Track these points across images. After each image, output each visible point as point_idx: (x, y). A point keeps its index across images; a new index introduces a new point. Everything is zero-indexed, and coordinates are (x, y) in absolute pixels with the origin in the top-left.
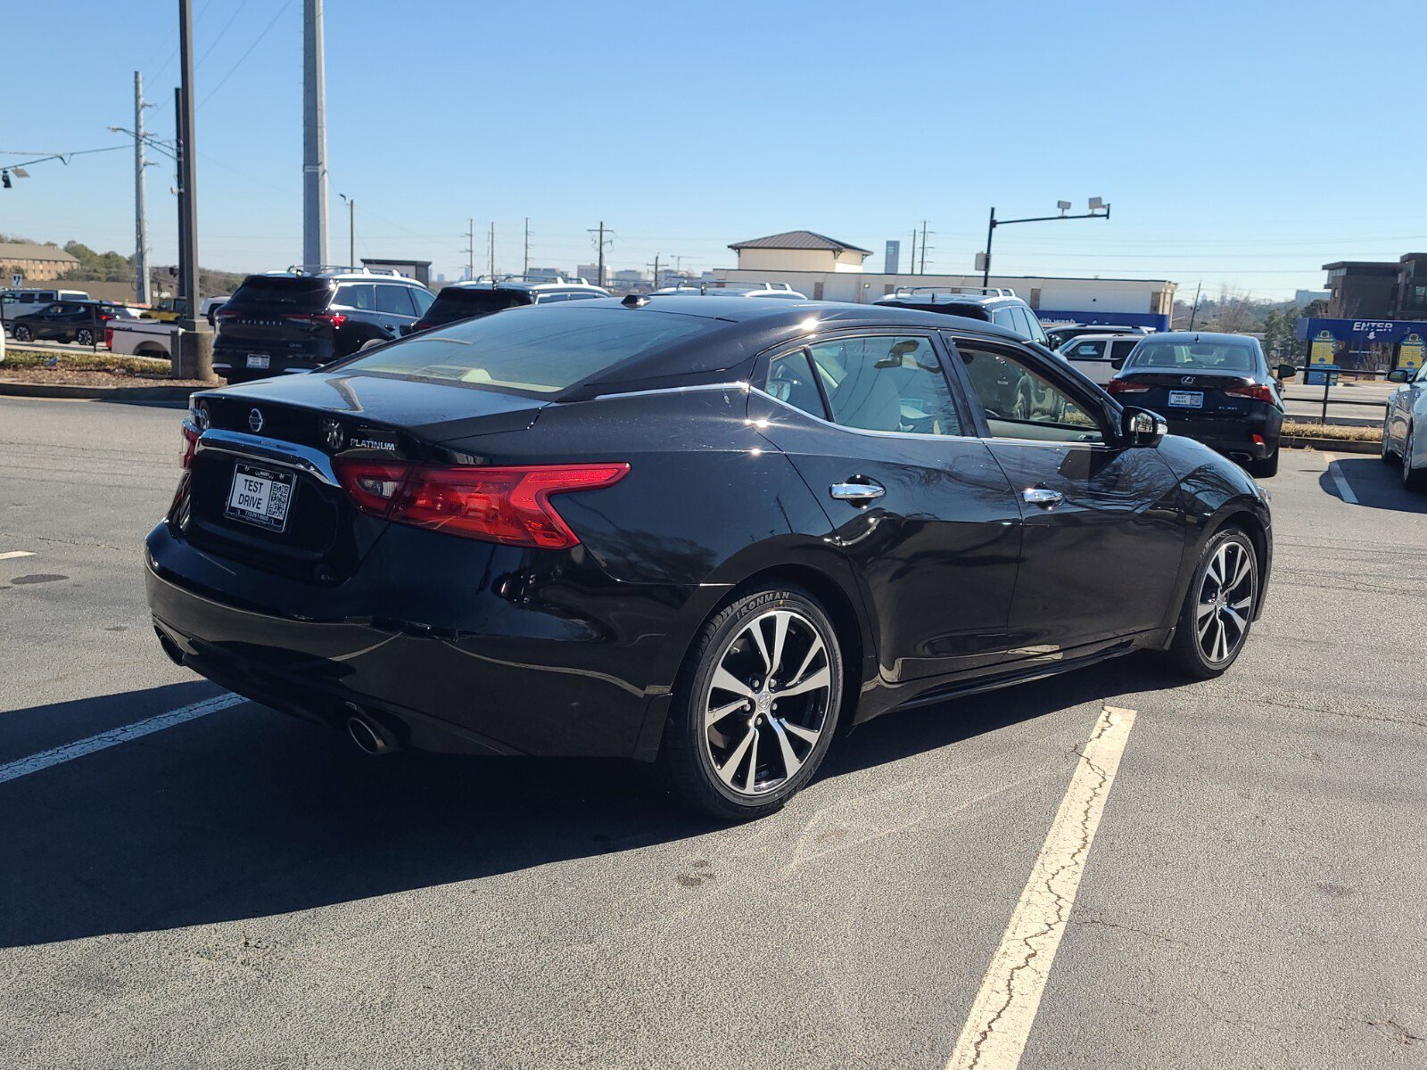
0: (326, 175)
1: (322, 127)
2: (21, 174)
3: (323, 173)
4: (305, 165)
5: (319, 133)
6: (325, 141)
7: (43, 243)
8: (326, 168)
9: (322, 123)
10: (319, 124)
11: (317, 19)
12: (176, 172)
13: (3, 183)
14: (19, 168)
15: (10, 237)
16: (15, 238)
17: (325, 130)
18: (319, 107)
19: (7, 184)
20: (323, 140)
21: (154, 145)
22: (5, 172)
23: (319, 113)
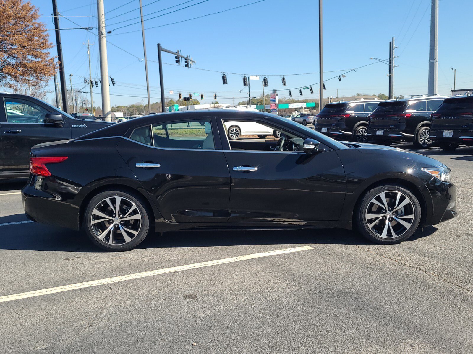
0: (437, 62)
1: (436, 46)
2: (344, 76)
3: (436, 62)
4: (429, 60)
5: (435, 48)
6: (437, 50)
7: (372, 95)
8: (437, 60)
9: (436, 45)
10: (435, 45)
11: (436, 9)
12: (389, 69)
13: (339, 80)
14: (343, 75)
15: (363, 94)
16: (364, 94)
17: (437, 47)
18: (435, 39)
19: (340, 80)
20: (436, 50)
21: (383, 61)
22: (340, 77)
23: (435, 41)
